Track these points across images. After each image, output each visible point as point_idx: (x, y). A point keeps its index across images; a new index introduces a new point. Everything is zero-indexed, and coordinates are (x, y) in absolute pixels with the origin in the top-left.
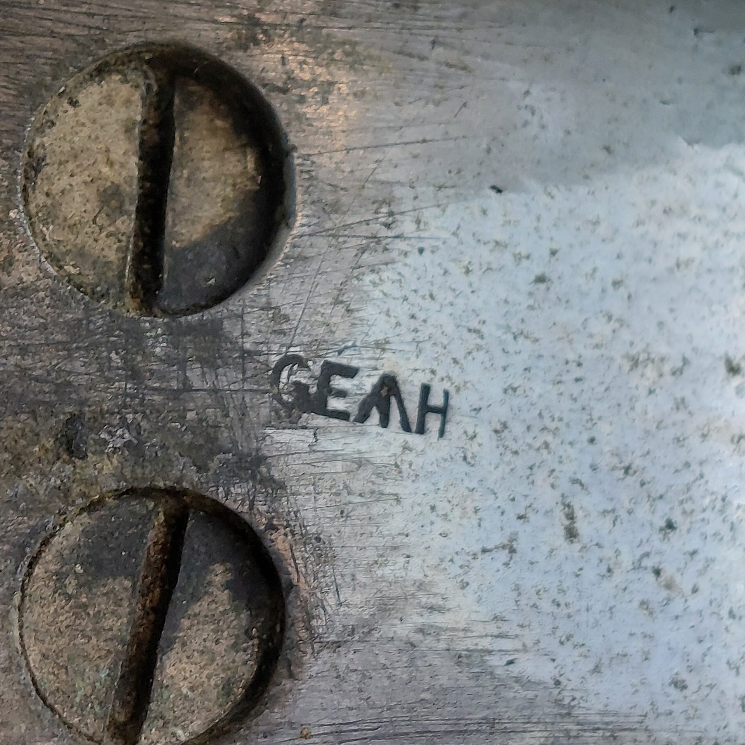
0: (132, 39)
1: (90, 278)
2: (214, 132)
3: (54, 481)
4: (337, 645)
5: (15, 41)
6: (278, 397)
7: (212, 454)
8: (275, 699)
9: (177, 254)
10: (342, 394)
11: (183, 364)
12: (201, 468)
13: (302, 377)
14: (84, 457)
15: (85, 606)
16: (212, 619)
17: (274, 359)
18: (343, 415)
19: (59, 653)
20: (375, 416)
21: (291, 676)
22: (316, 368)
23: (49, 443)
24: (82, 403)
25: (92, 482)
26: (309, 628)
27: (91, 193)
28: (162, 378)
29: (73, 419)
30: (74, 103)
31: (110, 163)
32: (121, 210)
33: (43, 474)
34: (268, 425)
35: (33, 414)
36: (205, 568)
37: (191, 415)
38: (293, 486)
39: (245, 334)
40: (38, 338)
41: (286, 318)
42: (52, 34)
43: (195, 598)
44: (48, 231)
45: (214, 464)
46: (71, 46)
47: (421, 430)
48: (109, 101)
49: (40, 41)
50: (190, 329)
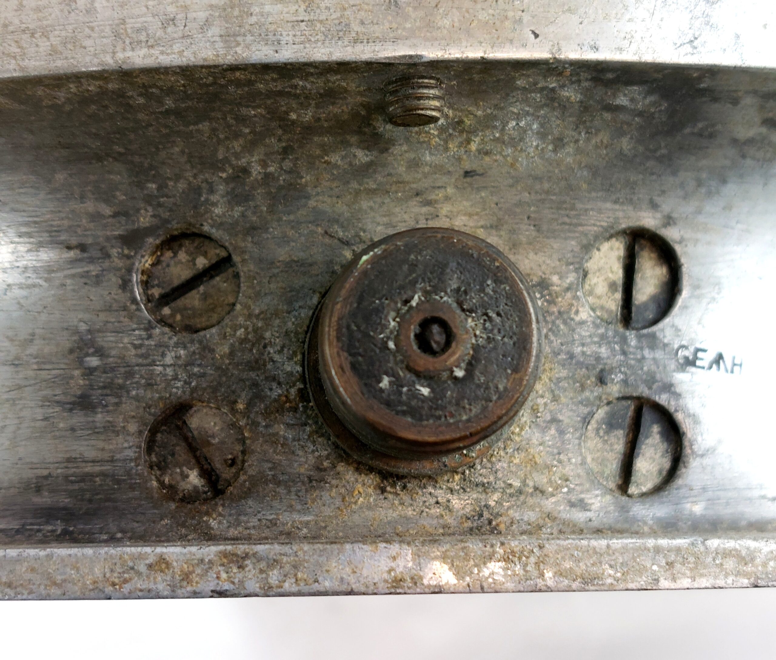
1: (606, 316)
2: (650, 259)
3: (596, 394)
4: (702, 455)
5: (580, 228)
6: (677, 360)
7: (653, 383)
8: (679, 477)
9: (638, 307)
10: (702, 359)
11: (642, 349)
12: (650, 388)
13: (686, 353)
14: (606, 384)
15: (606, 441)
16: (653, 445)
17: (676, 346)
18: (702, 367)
19: (598, 458)
20: (714, 366)
21: (685, 467)
22: (692, 349)
23: (593, 379)
24: (606, 364)
25: (609, 394)
26: (691, 449)
27: (605, 284)
28: (634, 354)
29: (602, 371)
30: (599, 250)
31: (612, 272)
32: (616, 290)
33: (592, 391)
34: (674, 371)
35: (587, 368)
36: (650, 426)
37: (645, 368)
38: (684, 395)
39: (664, 337)
40: (589, 340)
41: (680, 330)
42: (595, 225)
43: (647, 437)
44: (590, 299)
45: (655, 386)
46: (601, 229)
47: (732, 372)
48: (612, 249)
49: (589, 228)
50: (644, 336)
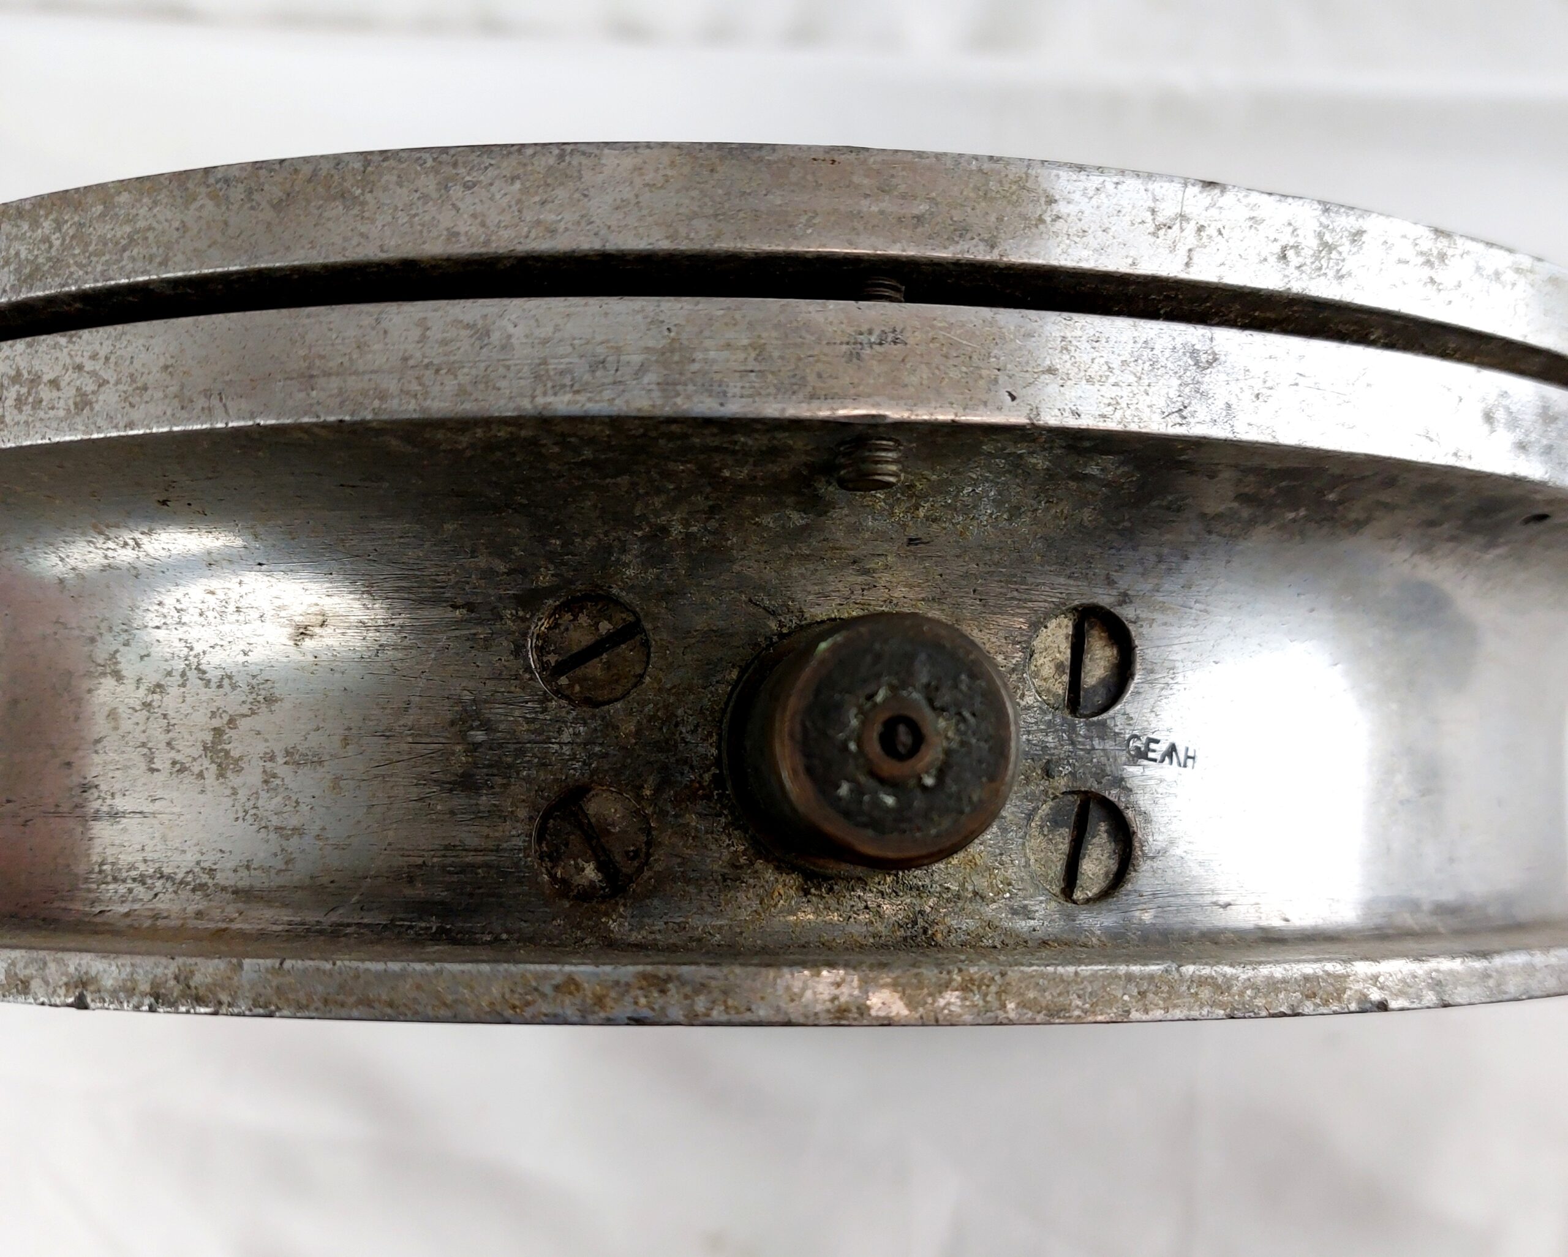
0: (1076, 603)
1: (1052, 701)
2: (1101, 638)
3: (1042, 788)
4: (1153, 858)
5: (1030, 604)
6: (1129, 752)
7: (1103, 777)
8: (1129, 880)
9: (1086, 690)
10: (1154, 751)
11: (1091, 739)
12: (1099, 783)
13: (1138, 744)
14: (1053, 778)
15: (1051, 840)
16: (1100, 846)
17: (1127, 736)
18: (1155, 760)
19: (1041, 859)
20: (1167, 760)
21: (1135, 871)
22: (1144, 739)
23: (1039, 772)
24: (1053, 754)
25: (1056, 788)
26: (1142, 850)
27: (1052, 665)
28: (1083, 745)
29: (1048, 762)
30: (1046, 627)
31: (1060, 652)
32: (1064, 673)
33: (1038, 785)
34: (1125, 764)
35: (1033, 759)
36: (1098, 824)
37: (1095, 760)
38: (1135, 790)
39: (1116, 725)
40: (1035, 728)
41: (1132, 718)
42: (1045, 601)
43: (1094, 837)
44: (1036, 681)
45: (1104, 781)
46: (1052, 606)
47: (1185, 766)
48: (1059, 626)
49: (1041, 604)
50: (1094, 723)
